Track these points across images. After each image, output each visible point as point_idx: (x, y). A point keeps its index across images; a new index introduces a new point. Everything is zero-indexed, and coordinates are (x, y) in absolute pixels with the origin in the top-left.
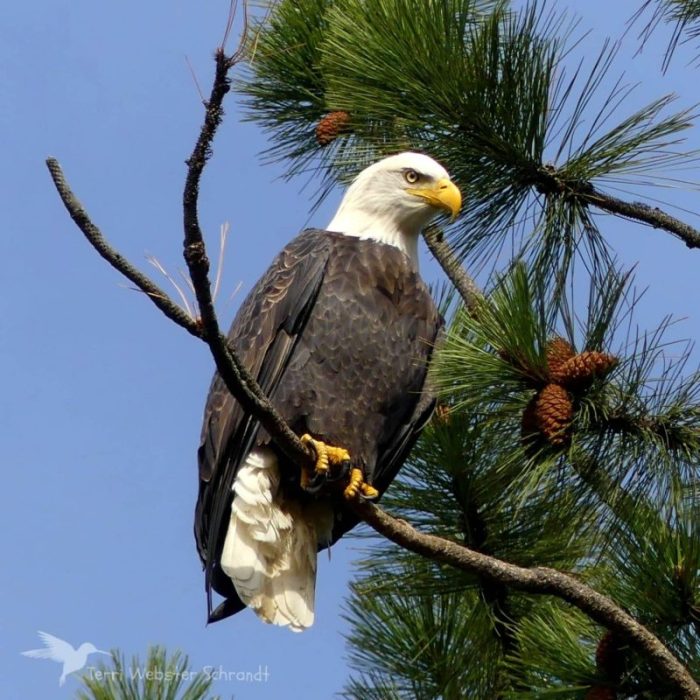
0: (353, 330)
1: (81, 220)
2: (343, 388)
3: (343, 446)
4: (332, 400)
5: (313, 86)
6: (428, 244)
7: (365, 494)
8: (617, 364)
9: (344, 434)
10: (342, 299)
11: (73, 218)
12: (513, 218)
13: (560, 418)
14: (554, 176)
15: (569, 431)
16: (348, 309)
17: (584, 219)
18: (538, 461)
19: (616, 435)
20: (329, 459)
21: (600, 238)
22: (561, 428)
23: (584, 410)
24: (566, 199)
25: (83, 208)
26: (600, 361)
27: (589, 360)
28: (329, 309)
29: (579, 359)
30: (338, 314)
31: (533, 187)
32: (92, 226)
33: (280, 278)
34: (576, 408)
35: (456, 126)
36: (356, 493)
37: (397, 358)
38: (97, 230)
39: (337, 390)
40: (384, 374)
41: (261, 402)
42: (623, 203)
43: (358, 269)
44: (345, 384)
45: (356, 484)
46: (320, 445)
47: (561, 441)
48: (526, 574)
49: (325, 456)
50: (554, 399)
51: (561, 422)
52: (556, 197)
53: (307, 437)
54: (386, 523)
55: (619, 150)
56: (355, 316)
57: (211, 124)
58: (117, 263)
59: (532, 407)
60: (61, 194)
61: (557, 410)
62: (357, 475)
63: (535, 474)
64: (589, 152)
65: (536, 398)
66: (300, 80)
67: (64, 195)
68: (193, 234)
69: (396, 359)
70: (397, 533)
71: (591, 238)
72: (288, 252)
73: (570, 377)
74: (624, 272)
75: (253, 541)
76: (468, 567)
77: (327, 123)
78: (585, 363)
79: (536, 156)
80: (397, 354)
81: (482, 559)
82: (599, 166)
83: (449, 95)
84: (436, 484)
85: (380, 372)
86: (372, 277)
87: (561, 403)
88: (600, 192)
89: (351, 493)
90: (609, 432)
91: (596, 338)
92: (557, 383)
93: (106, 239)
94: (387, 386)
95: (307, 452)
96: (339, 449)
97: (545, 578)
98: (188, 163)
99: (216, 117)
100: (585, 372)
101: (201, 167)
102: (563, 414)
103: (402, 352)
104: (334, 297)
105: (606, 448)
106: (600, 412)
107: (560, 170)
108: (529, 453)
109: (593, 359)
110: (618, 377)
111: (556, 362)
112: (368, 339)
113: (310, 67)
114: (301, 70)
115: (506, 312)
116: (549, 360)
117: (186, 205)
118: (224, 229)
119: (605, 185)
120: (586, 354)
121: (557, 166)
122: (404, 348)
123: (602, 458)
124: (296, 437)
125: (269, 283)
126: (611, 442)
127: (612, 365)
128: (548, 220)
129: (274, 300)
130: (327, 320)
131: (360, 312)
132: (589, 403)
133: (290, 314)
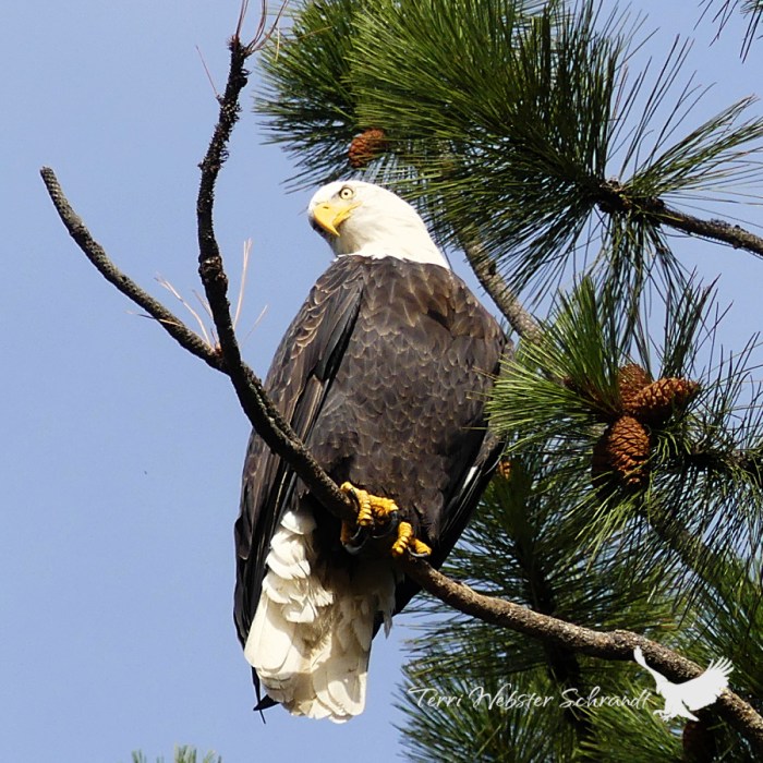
0: (399, 365)
1: (81, 237)
2: (389, 430)
3: (389, 496)
4: (376, 446)
5: (344, 103)
6: (479, 277)
7: (416, 552)
8: (700, 392)
9: (390, 482)
10: (383, 333)
11: (73, 236)
12: (574, 241)
13: (636, 454)
14: (620, 193)
15: (647, 469)
16: (391, 343)
17: (656, 240)
18: (612, 505)
19: (701, 473)
20: (372, 510)
21: (674, 260)
22: (637, 465)
23: (663, 444)
24: (634, 218)
25: (83, 224)
26: (680, 388)
27: (667, 387)
28: (368, 345)
29: (655, 387)
30: (379, 350)
31: (596, 206)
32: (95, 244)
33: (310, 317)
34: (653, 443)
35: (506, 139)
36: (405, 550)
37: (452, 390)
38: (100, 248)
39: (382, 433)
40: (438, 410)
41: (292, 443)
42: (698, 221)
43: (404, 297)
44: (393, 427)
45: (405, 540)
46: (362, 495)
47: (637, 480)
48: (601, 638)
49: (369, 506)
50: (630, 433)
51: (637, 458)
52: (623, 216)
53: (348, 485)
54: (441, 583)
55: (693, 160)
56: (400, 350)
57: (227, 121)
58: (124, 286)
59: (604, 443)
60: (58, 208)
61: (633, 445)
62: (406, 530)
63: (609, 519)
64: (658, 165)
65: (608, 432)
66: (329, 97)
67: (62, 209)
68: (208, 247)
69: (451, 392)
70: (454, 595)
71: (665, 263)
72: (318, 287)
73: (646, 407)
74: (704, 286)
75: (288, 622)
76: (535, 633)
77: (359, 143)
78: (663, 391)
79: (598, 170)
80: (453, 386)
81: (552, 622)
82: (670, 181)
83: (497, 105)
84: (497, 549)
85: (433, 410)
86: (420, 302)
87: (637, 438)
88: (671, 209)
89: (400, 550)
90: (692, 471)
91: (675, 362)
92: (632, 415)
93: (112, 259)
94: (443, 424)
95: (348, 501)
96: (385, 499)
97: (623, 642)
98: (201, 166)
99: (232, 115)
100: (663, 401)
101: (216, 170)
102: (639, 450)
103: (459, 382)
104: (374, 332)
105: (689, 489)
106: (681, 447)
107: (625, 186)
108: (601, 496)
109: (671, 386)
110: (701, 407)
111: (632, 391)
112: (417, 374)
113: (339, 80)
114: (329, 85)
115: (571, 334)
116: (621, 389)
117: (200, 215)
118: (246, 246)
119: (677, 202)
120: (664, 381)
121: (623, 182)
122: (461, 377)
123: (685, 499)
124: (335, 485)
125: (300, 324)
126: (695, 481)
127: (694, 392)
128: (614, 242)
129: (303, 344)
130: (365, 358)
131: (405, 344)
132: (668, 436)
133: (320, 358)
